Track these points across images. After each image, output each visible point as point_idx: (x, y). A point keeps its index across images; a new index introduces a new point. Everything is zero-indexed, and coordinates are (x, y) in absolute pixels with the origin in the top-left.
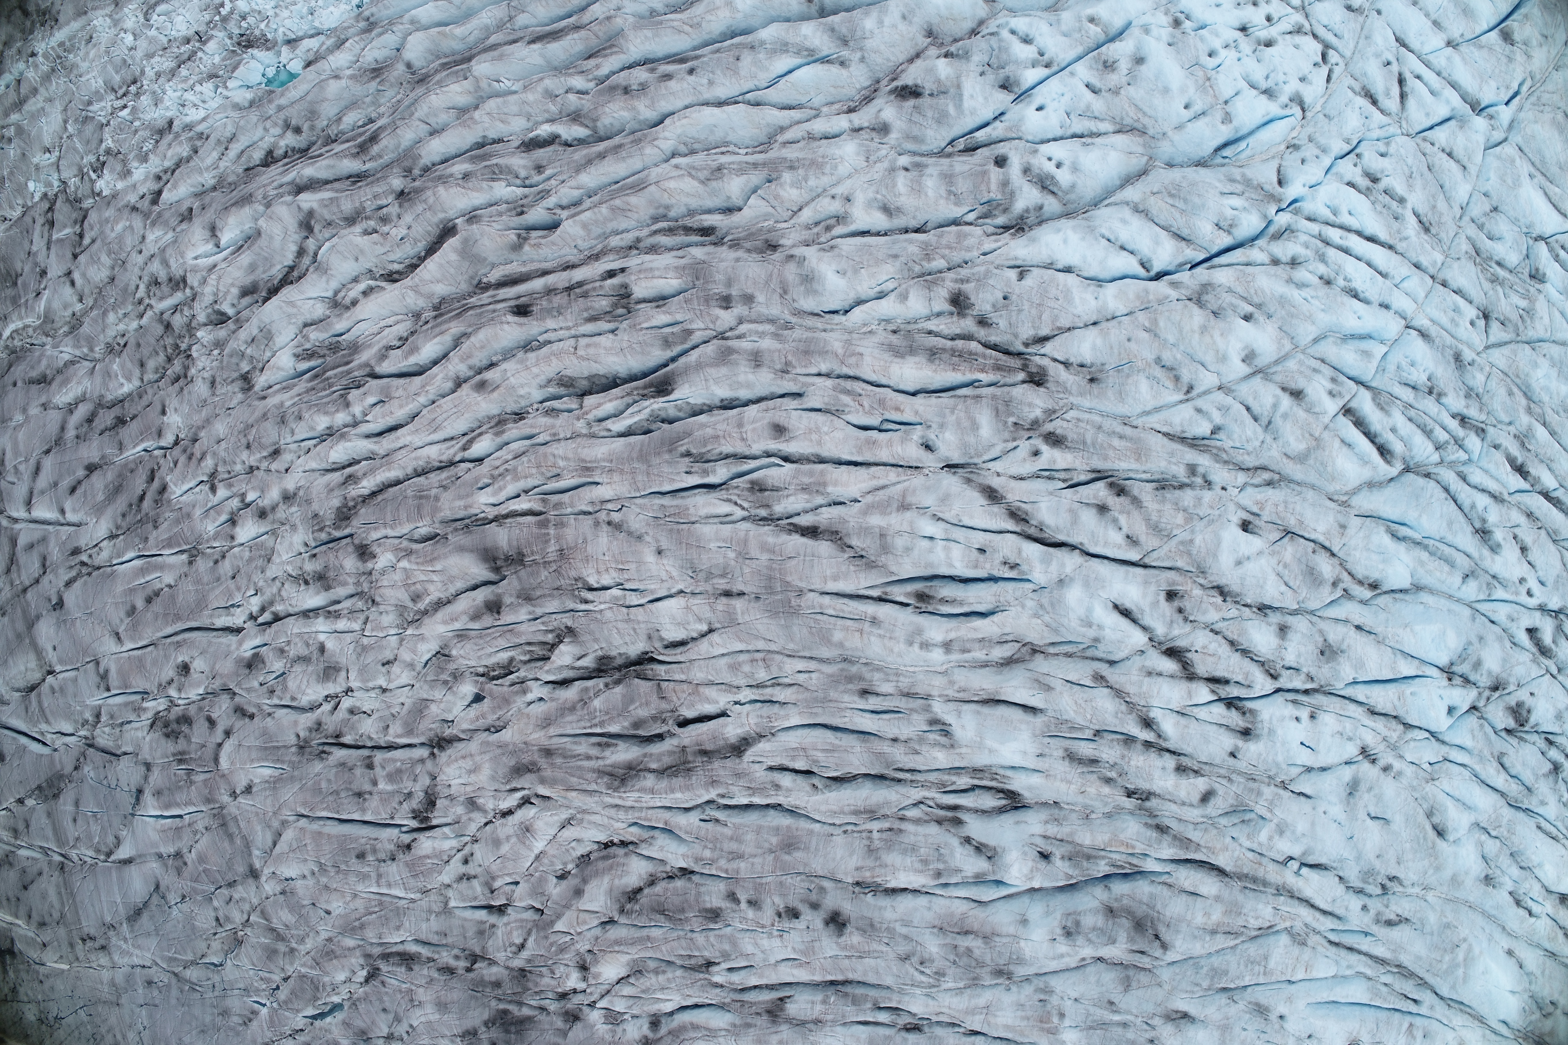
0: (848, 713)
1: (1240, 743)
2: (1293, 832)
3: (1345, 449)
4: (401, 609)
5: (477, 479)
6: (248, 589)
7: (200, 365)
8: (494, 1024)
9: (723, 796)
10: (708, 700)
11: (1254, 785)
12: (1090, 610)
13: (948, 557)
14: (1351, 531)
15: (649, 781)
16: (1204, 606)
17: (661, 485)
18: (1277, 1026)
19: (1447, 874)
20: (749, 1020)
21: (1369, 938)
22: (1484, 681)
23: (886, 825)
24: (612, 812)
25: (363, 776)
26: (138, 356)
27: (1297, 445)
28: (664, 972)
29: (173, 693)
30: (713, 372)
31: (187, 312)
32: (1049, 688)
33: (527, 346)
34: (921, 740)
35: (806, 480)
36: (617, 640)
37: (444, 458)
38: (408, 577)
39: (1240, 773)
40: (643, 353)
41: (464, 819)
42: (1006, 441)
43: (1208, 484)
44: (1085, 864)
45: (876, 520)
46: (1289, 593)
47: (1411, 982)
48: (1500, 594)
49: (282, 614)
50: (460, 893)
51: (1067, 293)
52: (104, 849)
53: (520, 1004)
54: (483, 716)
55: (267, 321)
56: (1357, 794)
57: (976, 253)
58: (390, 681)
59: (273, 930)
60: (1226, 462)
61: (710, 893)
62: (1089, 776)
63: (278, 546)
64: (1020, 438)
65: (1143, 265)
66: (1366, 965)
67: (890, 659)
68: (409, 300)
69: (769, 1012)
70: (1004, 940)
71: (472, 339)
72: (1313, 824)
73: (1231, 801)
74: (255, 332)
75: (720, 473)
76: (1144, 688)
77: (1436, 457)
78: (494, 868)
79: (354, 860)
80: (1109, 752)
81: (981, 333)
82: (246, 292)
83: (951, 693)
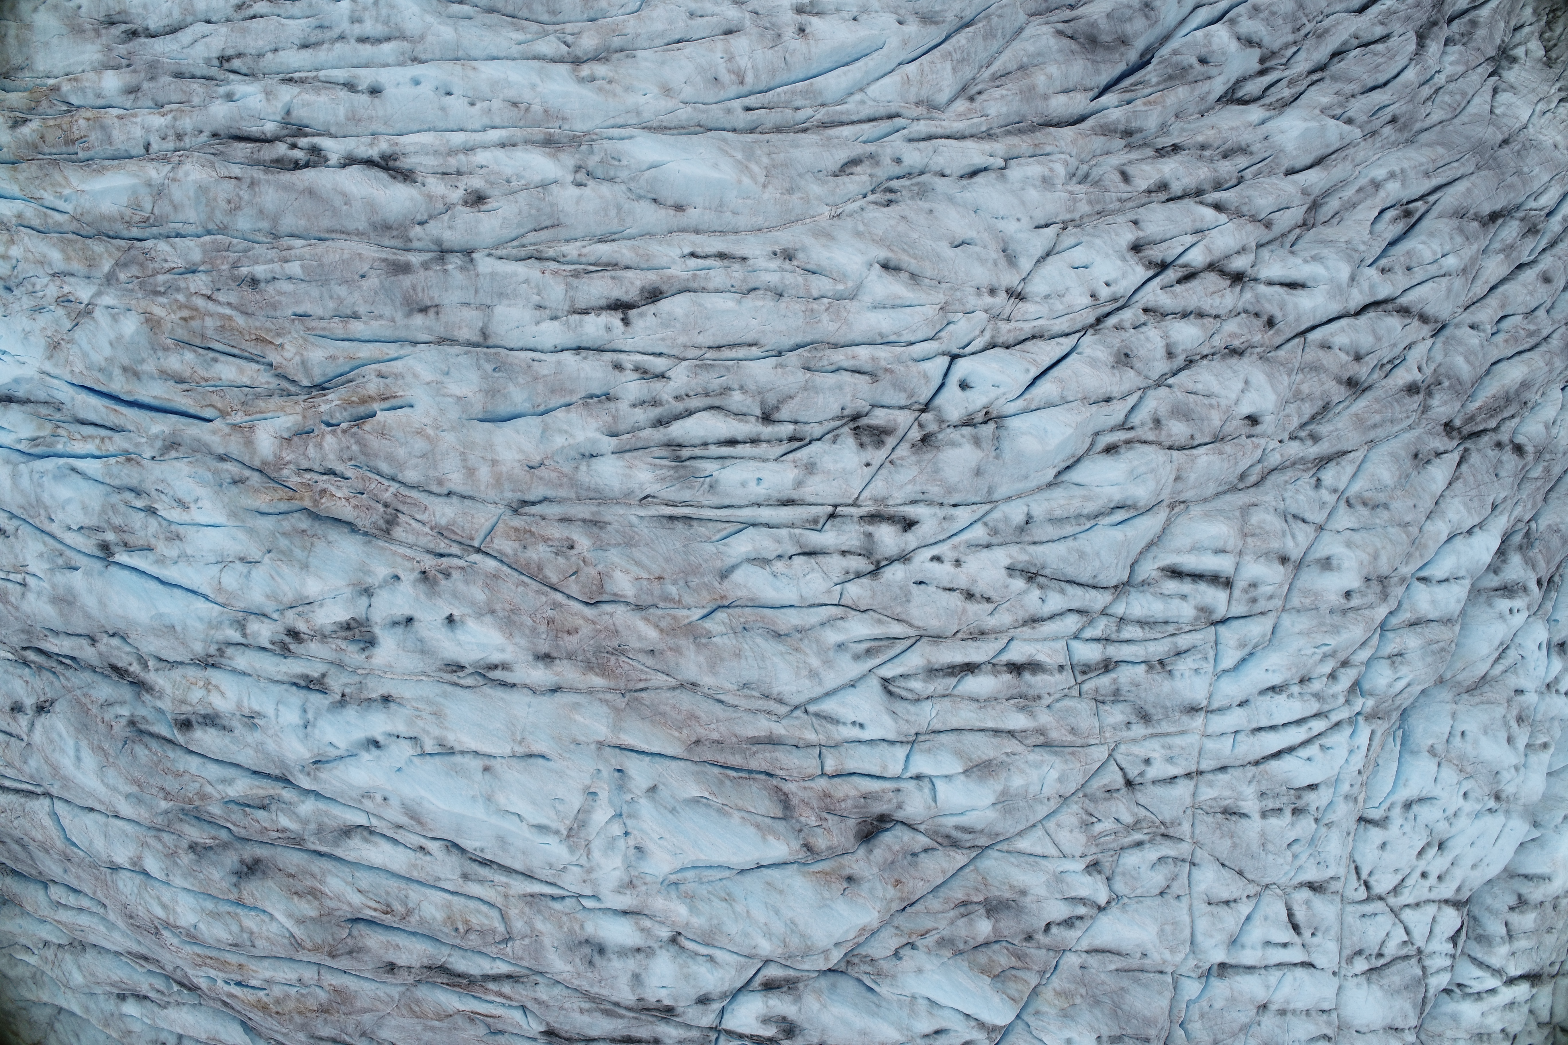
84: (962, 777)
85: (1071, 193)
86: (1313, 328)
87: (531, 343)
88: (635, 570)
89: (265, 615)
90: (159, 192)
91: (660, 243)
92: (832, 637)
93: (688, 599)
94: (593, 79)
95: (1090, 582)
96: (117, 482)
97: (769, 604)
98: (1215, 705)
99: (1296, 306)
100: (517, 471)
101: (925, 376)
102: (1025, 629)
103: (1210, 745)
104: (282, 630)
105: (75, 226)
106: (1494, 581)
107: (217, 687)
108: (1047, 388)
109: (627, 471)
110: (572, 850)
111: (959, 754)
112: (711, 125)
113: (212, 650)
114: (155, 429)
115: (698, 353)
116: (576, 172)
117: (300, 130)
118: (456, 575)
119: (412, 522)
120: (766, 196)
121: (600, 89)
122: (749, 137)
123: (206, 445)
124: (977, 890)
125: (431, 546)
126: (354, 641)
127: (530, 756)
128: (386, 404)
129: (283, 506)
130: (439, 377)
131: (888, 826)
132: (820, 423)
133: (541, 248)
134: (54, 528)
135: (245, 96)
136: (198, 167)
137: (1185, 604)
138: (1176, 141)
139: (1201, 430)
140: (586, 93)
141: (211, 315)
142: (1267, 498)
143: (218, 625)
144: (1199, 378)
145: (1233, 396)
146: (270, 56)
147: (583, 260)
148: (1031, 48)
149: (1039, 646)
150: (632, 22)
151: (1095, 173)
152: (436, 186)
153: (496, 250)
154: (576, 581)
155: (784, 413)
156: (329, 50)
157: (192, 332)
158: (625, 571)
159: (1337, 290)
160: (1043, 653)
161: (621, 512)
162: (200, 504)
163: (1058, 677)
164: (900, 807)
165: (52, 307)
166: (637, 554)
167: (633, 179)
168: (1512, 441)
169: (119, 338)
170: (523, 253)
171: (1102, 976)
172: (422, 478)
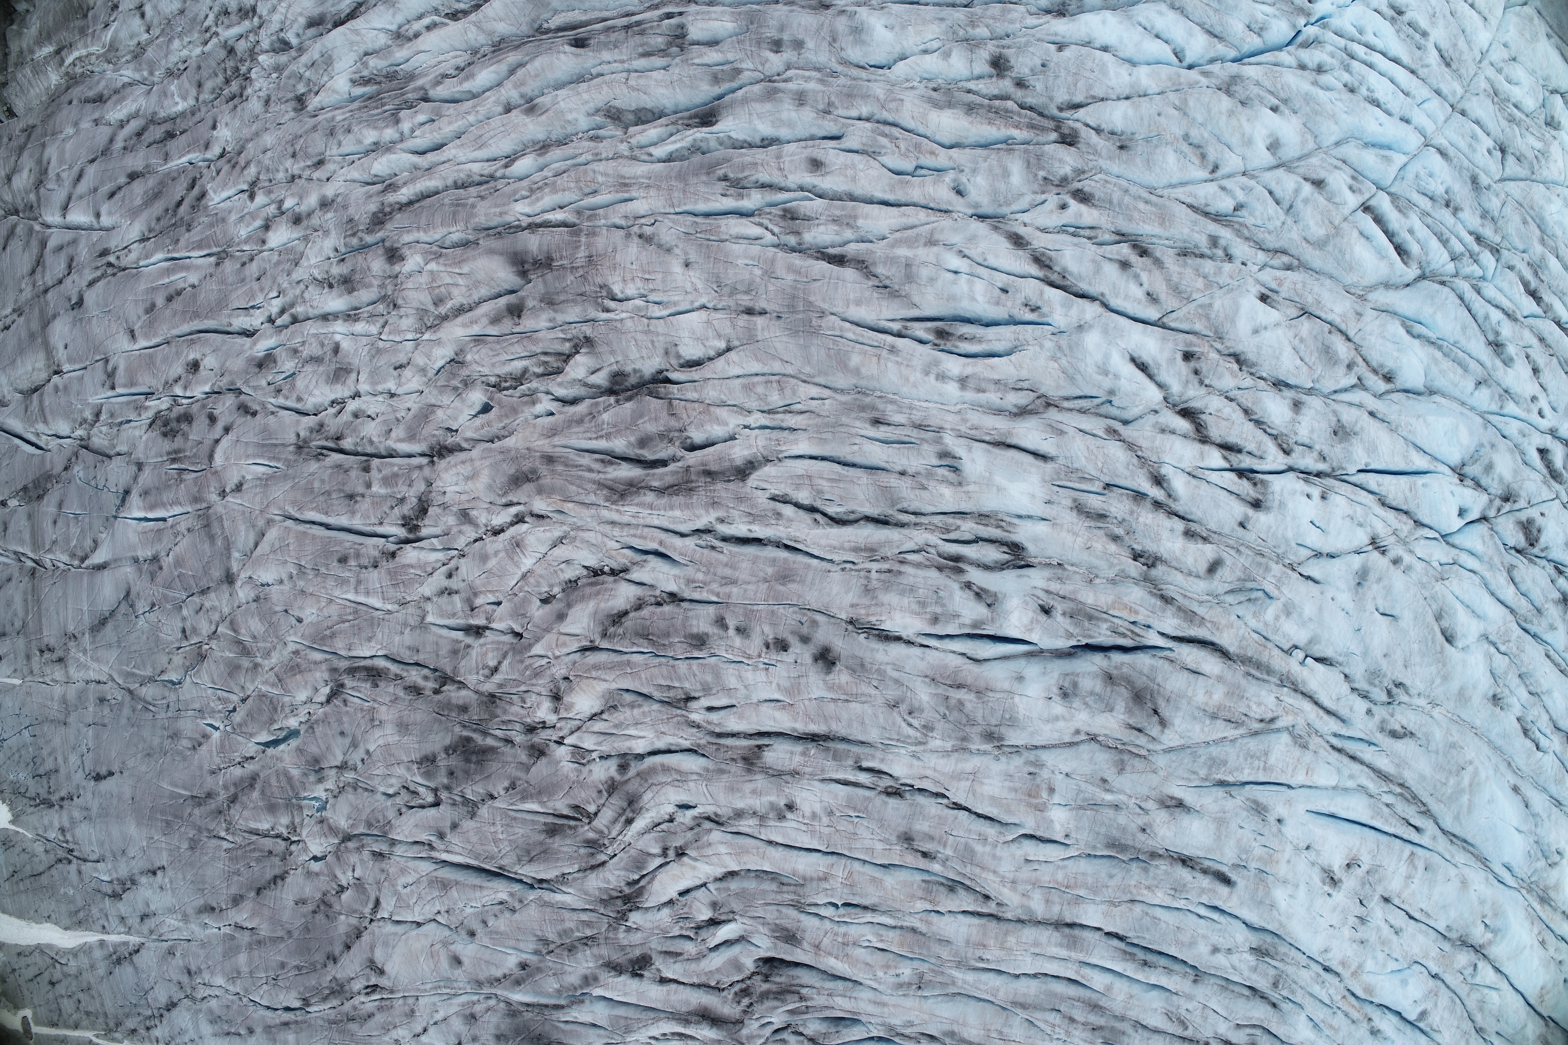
0: (858, 440)
2: (1300, 615)
3: (1363, 240)
4: (422, 312)
5: (515, 192)
6: (271, 290)
7: (257, 85)
8: (455, 751)
9: (722, 521)
10: (718, 421)
11: (1263, 560)
12: (1107, 356)
13: (971, 290)
14: (1367, 322)
15: (650, 497)
16: (1220, 369)
17: (696, 203)
18: (1274, 829)
19: (1454, 686)
20: (723, 766)
21: (1373, 748)
22: (1496, 489)
23: (885, 566)
24: (607, 529)
25: (358, 478)
26: (197, 77)
27: (1318, 231)
28: (640, 706)
29: (178, 390)
30: (757, 107)
31: (252, 38)
32: (1062, 433)
33: (580, 79)
34: (929, 475)
35: (838, 213)
36: (634, 354)
37: (486, 172)
38: (433, 280)
39: (1248, 547)
40: (692, 87)
41: (454, 530)
42: (1035, 193)
43: (1229, 258)
44: (1086, 623)
45: (902, 252)
46: (1305, 368)
47: (1414, 808)
48: (1511, 408)
49: (301, 317)
50: (440, 607)
51: (1103, 67)
52: (80, 553)
53: (485, 734)
54: (489, 424)
55: (330, 46)
56: (1366, 584)
57: (1018, 26)
58: (399, 385)
59: (239, 642)
60: (1247, 239)
61: (697, 617)
62: (1096, 531)
63: (308, 251)
64: (1049, 192)
65: (1176, 54)
66: (1368, 777)
67: (905, 390)
68: (470, 35)
69: (745, 759)
70: (998, 695)
71: (528, 66)
72: (1320, 609)
73: (1239, 573)
74: (316, 56)
75: (754, 200)
76: (1157, 443)
77: (1450, 267)
78: (478, 582)
79: (335, 564)
80: (1117, 507)
81: (1019, 94)
82: (313, 23)
83: (963, 429)
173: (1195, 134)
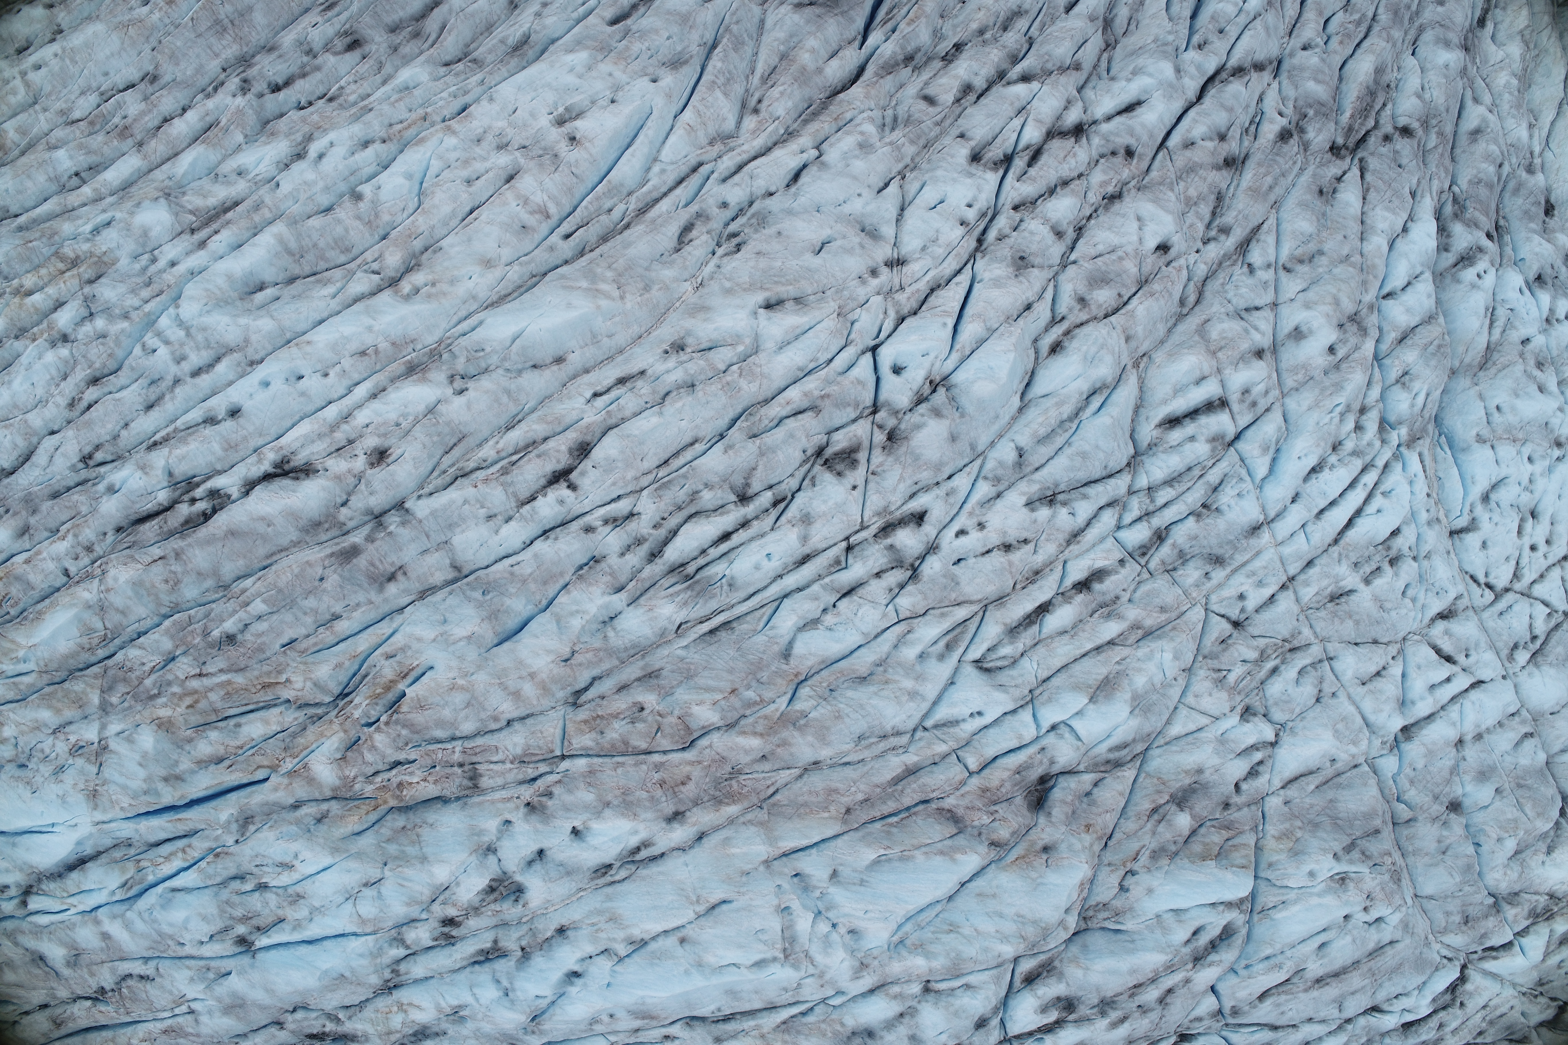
1: (973, 143)
2: (857, 157)
12: (1150, 75)
14: (1123, 341)
16: (1112, 173)
18: (650, 70)
39: (937, 138)
42: (1296, 100)
43: (1206, 239)
46: (1093, 252)
47: (593, 239)
56: (862, 234)
60: (1220, 264)
65: (1392, 292)
66: (655, 188)
72: (855, 178)
73: (917, 115)
76: (1060, 89)
80: (1012, 39)
81: (1377, 134)
84: (1091, 706)
85: (891, 143)
86: (1169, 134)
87: (502, 552)
88: (708, 697)
89: (414, 921)
90: (102, 608)
91: (561, 400)
92: (910, 653)
93: (768, 695)
94: (417, 291)
95: (1104, 474)
96: (218, 880)
97: (840, 656)
98: (1272, 514)
99: (1143, 125)
100: (555, 671)
101: (859, 382)
102: (1071, 547)
103: (1287, 550)
104: (436, 924)
105: (46, 678)
106: (1449, 258)
107: (410, 1004)
108: (970, 330)
109: (650, 614)
110: (796, 966)
111: (1077, 687)
112: (543, 269)
113: (387, 975)
114: (224, 816)
115: (651, 477)
116: (451, 382)
117: (190, 483)
118: (556, 790)
119: (492, 766)
120: (629, 305)
121: (429, 296)
122: (583, 261)
123: (275, 804)
124: (1159, 792)
125: (521, 777)
126: (504, 898)
127: (713, 908)
128: (409, 679)
129: (373, 817)
130: (441, 629)
131: (1051, 783)
132: (792, 475)
133: (460, 465)
134: (188, 950)
135: (124, 482)
136: (122, 568)
137: (1196, 444)
138: (955, 40)
139: (1124, 285)
140: (419, 308)
141: (211, 690)
142: (1214, 309)
143: (380, 952)
144: (1096, 240)
145: (1135, 238)
146: (124, 433)
147: (503, 454)
148: (781, 35)
149: (1092, 555)
150: (421, 219)
151: (902, 111)
152: (338, 465)
153: (423, 489)
154: (663, 737)
155: (756, 485)
156: (172, 399)
157: (204, 712)
158: (700, 703)
159: (1170, 89)
160: (1099, 559)
161: (666, 652)
162: (301, 858)
163: (1124, 572)
164: (1052, 762)
165: (70, 762)
166: (701, 681)
167: (505, 359)
168: (1396, 128)
169: (145, 755)
170: (448, 478)
171: (1308, 800)
172: (478, 724)
173: (1324, 260)
